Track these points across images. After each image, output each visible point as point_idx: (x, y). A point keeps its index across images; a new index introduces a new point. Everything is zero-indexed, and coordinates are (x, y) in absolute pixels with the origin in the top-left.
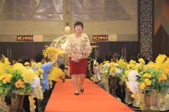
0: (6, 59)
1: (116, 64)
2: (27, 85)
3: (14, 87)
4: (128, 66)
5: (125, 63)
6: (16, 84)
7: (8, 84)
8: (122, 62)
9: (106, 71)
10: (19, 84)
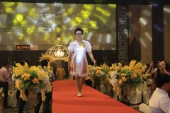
0: (26, 64)
1: (100, 68)
2: (41, 81)
3: (32, 83)
4: (111, 68)
5: (107, 67)
6: (34, 81)
7: (28, 80)
8: (104, 66)
9: (93, 73)
10: (35, 81)
